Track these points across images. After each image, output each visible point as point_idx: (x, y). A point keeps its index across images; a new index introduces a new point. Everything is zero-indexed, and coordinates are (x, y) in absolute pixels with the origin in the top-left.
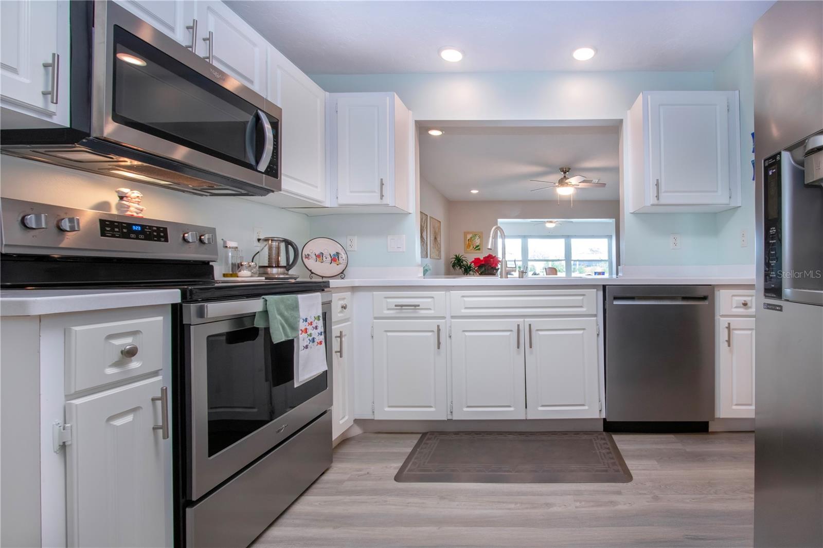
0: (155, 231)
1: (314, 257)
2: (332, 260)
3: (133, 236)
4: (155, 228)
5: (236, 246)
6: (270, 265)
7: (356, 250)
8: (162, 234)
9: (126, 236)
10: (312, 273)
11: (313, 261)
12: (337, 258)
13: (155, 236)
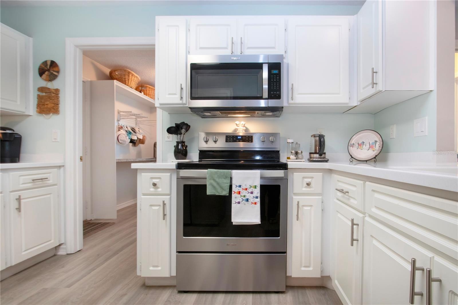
0: (247, 138)
1: (357, 145)
2: (370, 147)
3: (237, 141)
4: (247, 137)
5: (293, 142)
6: (316, 152)
7: (395, 138)
8: (250, 139)
9: (234, 141)
10: (352, 157)
11: (356, 148)
12: (374, 145)
13: (247, 140)
